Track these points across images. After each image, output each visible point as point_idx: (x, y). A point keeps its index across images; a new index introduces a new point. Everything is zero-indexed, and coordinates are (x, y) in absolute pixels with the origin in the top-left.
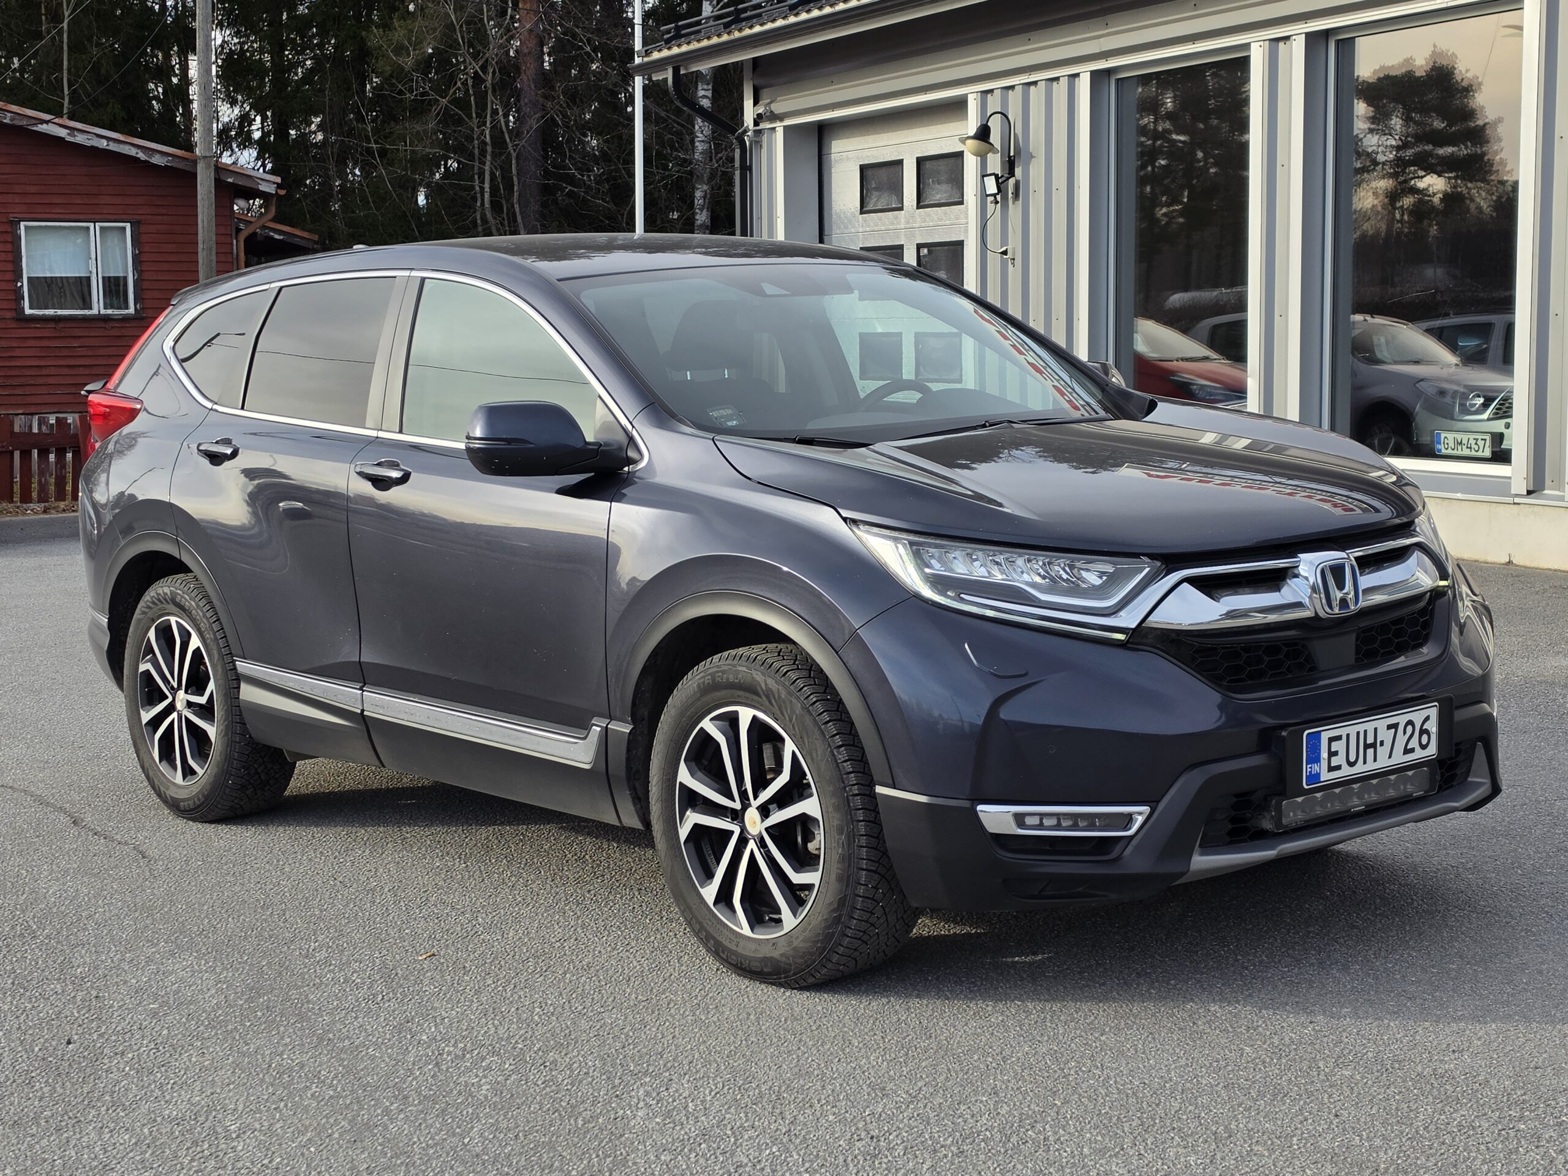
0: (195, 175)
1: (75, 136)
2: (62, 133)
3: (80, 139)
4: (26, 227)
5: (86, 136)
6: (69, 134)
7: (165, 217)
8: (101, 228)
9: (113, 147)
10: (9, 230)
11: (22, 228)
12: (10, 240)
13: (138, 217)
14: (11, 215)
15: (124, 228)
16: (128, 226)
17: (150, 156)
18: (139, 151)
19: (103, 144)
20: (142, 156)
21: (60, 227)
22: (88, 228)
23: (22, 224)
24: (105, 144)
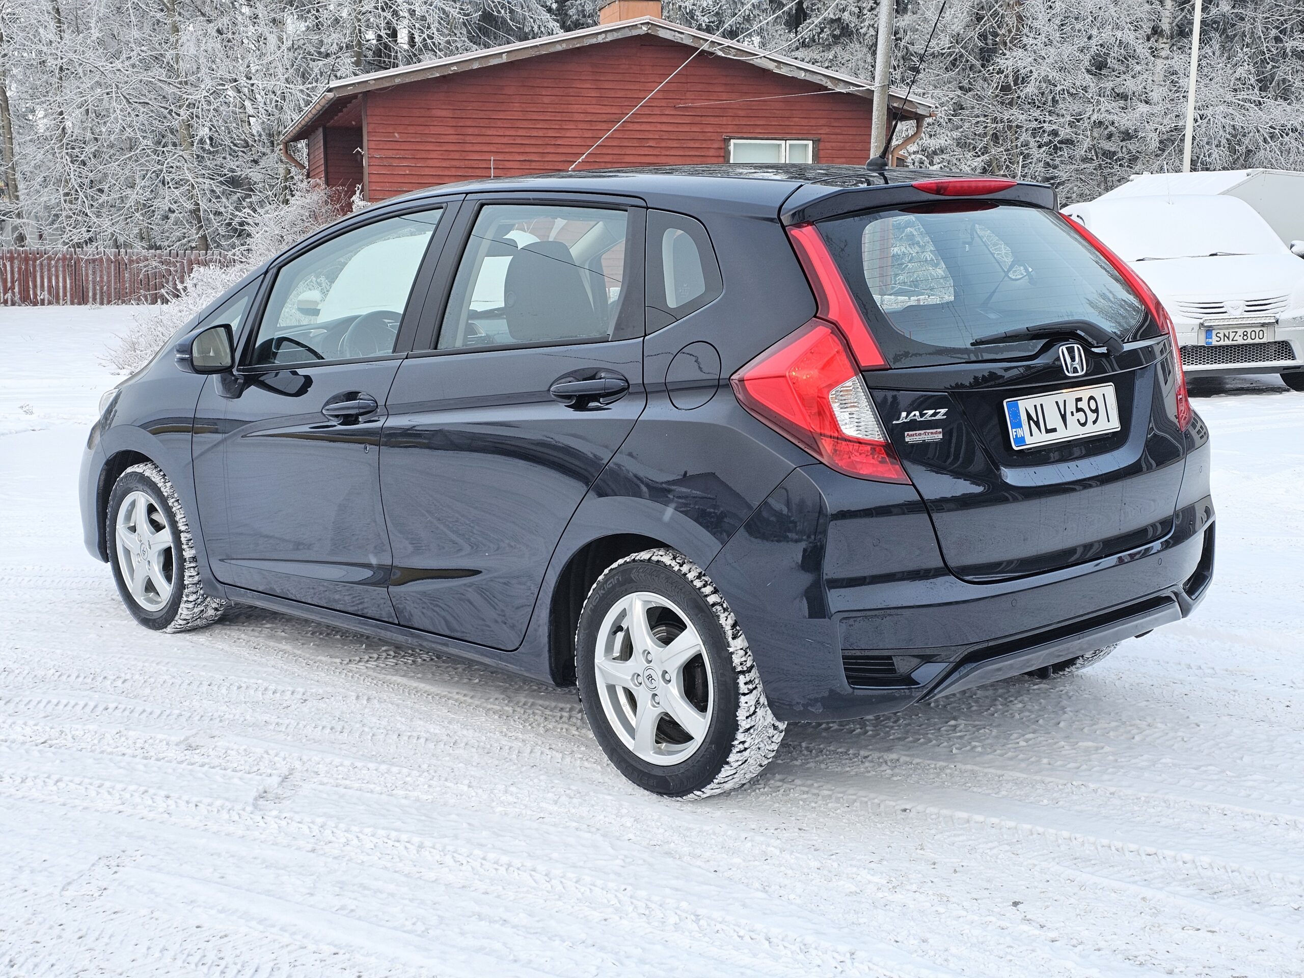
0: (872, 100)
1: (780, 68)
2: (771, 66)
3: (784, 71)
4: (734, 144)
5: (789, 68)
6: (776, 67)
7: (839, 136)
8: (790, 145)
9: (809, 77)
10: (723, 147)
11: (732, 145)
12: (722, 154)
13: (819, 137)
14: (725, 134)
15: (806, 145)
16: (810, 143)
17: (836, 85)
18: (828, 81)
19: (802, 75)
20: (829, 85)
21: (760, 144)
22: (779, 145)
23: (732, 141)
24: (803, 74)
